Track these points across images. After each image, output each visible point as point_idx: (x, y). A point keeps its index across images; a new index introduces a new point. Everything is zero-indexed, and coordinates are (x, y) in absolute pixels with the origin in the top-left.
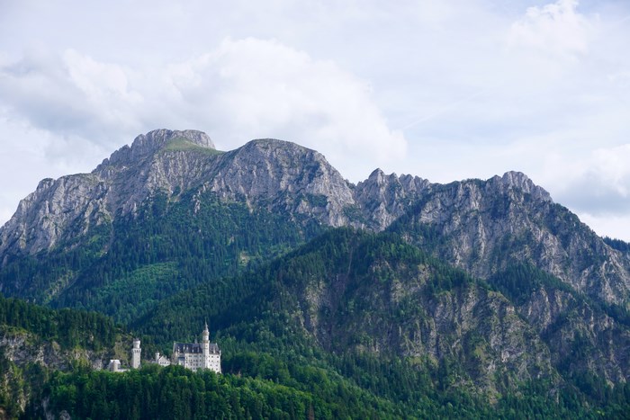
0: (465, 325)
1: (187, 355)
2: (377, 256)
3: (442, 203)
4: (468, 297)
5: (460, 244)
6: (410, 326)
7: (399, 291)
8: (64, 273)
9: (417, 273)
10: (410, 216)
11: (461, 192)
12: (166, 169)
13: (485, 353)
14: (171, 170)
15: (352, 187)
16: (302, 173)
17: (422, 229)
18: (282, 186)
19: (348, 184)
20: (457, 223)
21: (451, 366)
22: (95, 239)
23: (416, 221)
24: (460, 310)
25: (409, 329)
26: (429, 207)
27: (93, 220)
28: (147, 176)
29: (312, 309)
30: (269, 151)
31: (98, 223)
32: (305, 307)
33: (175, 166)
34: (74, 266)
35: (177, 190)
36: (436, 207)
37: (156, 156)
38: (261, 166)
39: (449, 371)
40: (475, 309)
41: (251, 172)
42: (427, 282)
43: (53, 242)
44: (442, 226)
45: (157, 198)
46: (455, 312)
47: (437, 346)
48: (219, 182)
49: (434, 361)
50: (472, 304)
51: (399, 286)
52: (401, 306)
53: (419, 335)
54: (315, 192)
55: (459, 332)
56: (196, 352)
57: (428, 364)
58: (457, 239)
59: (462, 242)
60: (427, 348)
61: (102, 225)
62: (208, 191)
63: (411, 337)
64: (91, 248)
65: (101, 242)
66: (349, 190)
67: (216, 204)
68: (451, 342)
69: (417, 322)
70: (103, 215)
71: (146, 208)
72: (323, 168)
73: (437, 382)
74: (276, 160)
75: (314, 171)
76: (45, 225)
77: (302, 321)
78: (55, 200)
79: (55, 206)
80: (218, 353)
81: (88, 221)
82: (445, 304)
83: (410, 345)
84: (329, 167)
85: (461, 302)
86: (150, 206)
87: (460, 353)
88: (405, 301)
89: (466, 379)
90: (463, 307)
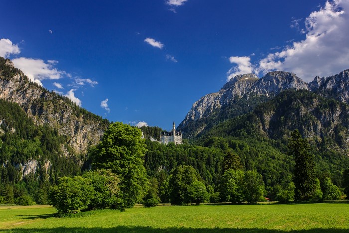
0: (335, 122)
1: (165, 137)
2: (295, 98)
3: (335, 80)
4: (336, 110)
5: (344, 95)
6: (308, 125)
7: (303, 111)
8: (203, 125)
9: (312, 103)
10: (322, 87)
11: (343, 75)
12: (239, 87)
13: (345, 133)
14: (241, 87)
15: (307, 84)
16: (286, 81)
17: (327, 91)
18: (279, 87)
19: (305, 83)
20: (342, 87)
21: (327, 141)
22: (215, 113)
23: (325, 88)
24: (332, 116)
25: (307, 126)
26: (330, 82)
27: (214, 107)
28: (232, 90)
29: (266, 122)
30: (274, 76)
31: (216, 108)
32: (263, 121)
33: (242, 86)
34: (206, 123)
35: (242, 94)
36: (333, 82)
37: (236, 83)
38: (272, 81)
39: (326, 142)
40: (340, 115)
41: (268, 84)
42: (317, 106)
43: (201, 116)
44: (336, 89)
45: (235, 97)
46: (330, 117)
47: (321, 132)
48: (257, 89)
49: (319, 139)
50: (339, 113)
51: (303, 109)
52: (304, 117)
53: (312, 128)
54: (292, 87)
55: (332, 126)
56: (170, 135)
57: (316, 141)
58: (343, 93)
59: (345, 94)
60: (316, 133)
61: (217, 108)
62: (253, 92)
63: (308, 129)
64: (213, 116)
65: (216, 114)
66: (305, 85)
67: (255, 96)
68: (328, 131)
69: (311, 123)
70: (218, 105)
71: (232, 101)
72: (294, 78)
73: (320, 148)
74: (277, 78)
75: (291, 80)
76: (199, 111)
77: (261, 127)
78: (204, 102)
79: (204, 104)
80: (180, 135)
81: (213, 108)
82: (325, 114)
83: (307, 132)
84: (297, 78)
85: (333, 113)
86: (233, 100)
87: (333, 135)
88: (306, 114)
89: (335, 145)
90: (334, 115)
